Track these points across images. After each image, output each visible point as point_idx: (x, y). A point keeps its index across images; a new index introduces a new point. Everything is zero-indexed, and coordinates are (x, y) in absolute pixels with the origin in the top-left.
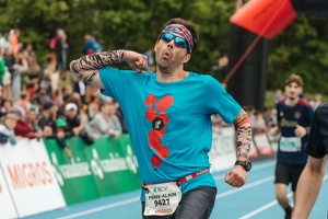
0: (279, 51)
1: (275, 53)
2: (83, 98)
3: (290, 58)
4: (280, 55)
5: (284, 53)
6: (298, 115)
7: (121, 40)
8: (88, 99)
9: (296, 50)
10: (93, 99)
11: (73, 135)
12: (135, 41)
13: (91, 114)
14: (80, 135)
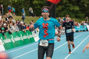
0: (59, 7)
1: (58, 7)
2: (8, 22)
3: (62, 9)
4: (59, 8)
5: (60, 7)
6: (70, 24)
7: (17, 6)
8: (9, 22)
9: (63, 6)
10: (11, 22)
11: (6, 32)
12: (21, 6)
13: (11, 26)
14: (8, 32)
